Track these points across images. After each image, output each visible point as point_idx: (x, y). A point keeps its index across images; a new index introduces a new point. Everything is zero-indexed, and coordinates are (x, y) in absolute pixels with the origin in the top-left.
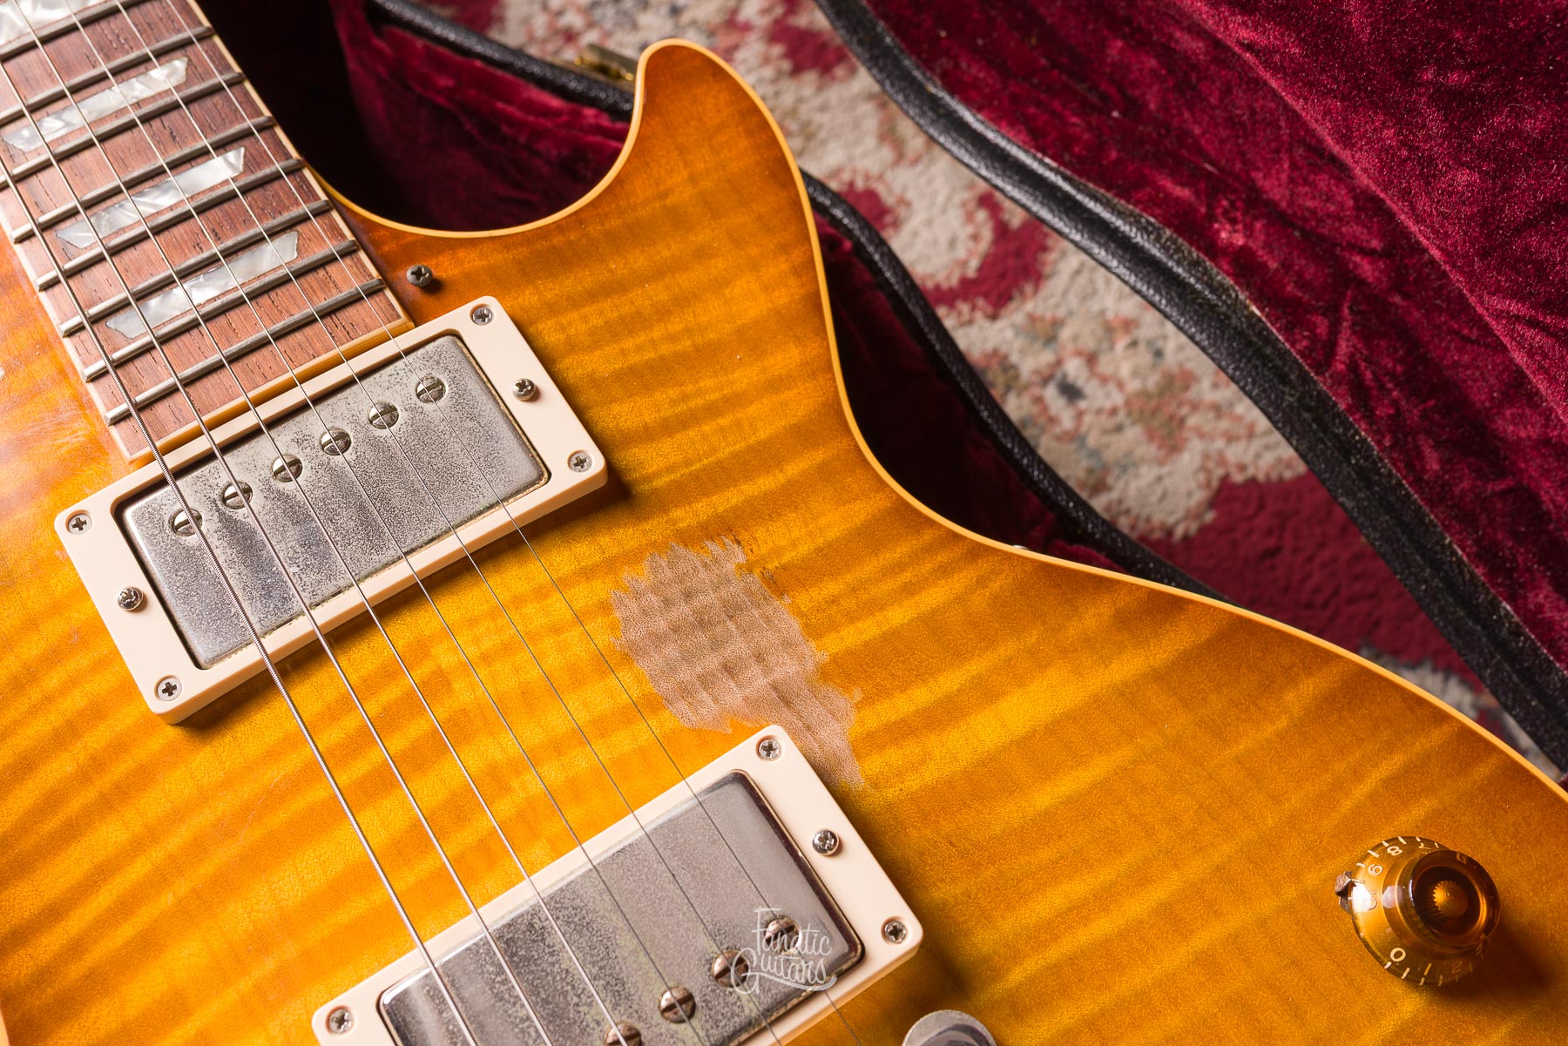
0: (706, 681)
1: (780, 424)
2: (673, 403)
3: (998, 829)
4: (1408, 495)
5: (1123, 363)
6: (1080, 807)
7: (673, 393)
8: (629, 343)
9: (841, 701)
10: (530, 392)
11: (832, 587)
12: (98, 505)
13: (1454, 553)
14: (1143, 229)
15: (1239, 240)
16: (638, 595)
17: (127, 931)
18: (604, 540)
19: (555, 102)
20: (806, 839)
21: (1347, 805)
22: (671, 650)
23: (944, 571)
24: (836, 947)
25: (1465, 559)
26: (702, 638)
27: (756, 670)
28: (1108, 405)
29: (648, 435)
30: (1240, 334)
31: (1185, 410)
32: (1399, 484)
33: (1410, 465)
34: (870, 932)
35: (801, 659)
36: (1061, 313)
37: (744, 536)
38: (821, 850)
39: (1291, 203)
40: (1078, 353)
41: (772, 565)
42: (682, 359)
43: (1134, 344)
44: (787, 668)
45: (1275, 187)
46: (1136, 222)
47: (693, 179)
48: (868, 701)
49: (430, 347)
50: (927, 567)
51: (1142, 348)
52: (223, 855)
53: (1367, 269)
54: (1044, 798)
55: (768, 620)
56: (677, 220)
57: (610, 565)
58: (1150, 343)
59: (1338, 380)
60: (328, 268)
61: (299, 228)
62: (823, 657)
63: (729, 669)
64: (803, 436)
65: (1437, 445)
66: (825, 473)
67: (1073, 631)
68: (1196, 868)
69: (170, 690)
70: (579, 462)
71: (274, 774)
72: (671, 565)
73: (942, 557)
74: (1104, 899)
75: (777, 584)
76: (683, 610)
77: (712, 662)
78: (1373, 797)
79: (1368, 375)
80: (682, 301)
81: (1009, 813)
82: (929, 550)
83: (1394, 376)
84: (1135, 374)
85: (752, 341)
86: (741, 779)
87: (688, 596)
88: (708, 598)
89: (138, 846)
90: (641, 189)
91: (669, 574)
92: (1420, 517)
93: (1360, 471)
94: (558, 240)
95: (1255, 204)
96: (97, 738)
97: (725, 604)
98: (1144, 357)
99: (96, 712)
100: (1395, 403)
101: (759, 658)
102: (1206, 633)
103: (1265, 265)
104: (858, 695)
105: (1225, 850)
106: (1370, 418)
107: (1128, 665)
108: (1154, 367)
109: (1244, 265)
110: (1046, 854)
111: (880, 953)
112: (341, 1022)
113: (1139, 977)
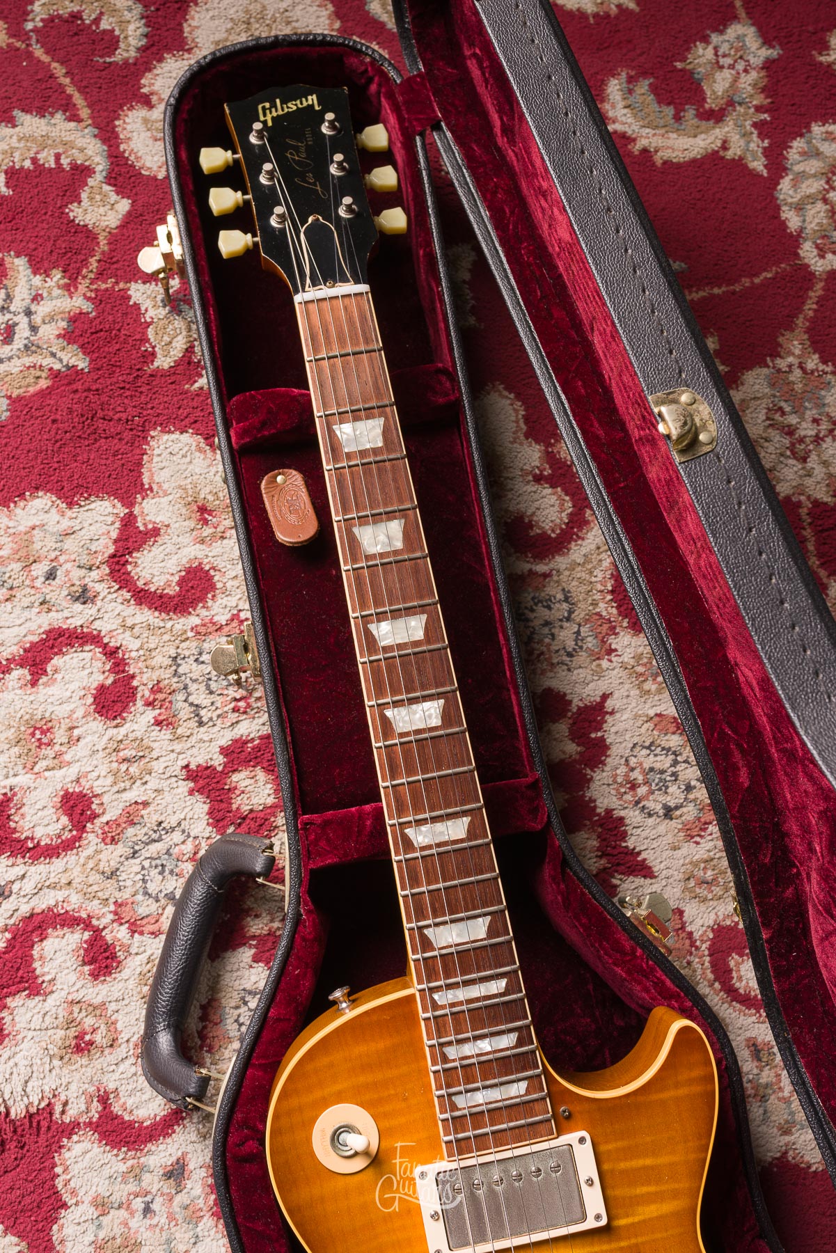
70: (598, 1218)
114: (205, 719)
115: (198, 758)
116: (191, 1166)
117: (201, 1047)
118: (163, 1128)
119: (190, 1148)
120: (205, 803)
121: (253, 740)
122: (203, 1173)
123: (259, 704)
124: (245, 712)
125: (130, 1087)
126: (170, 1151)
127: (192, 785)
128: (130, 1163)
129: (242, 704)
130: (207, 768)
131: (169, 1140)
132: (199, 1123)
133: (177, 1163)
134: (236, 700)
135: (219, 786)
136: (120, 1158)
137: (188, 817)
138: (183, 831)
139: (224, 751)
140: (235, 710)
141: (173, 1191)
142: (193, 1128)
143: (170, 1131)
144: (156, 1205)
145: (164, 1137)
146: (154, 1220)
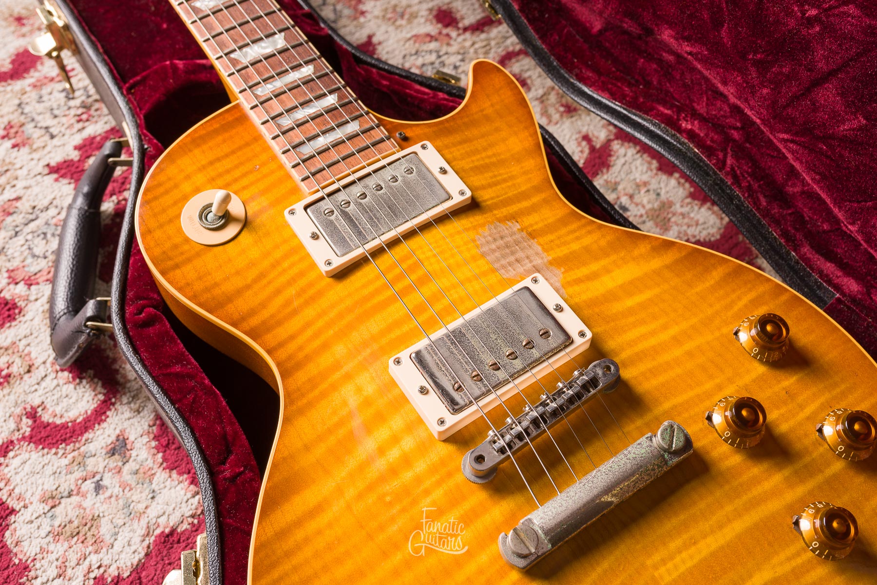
0: (510, 264)
1: (529, 185)
2: (491, 178)
3: (614, 311)
4: (755, 214)
5: (645, 199)
6: (642, 306)
7: (490, 174)
8: (474, 158)
9: (557, 272)
10: (444, 171)
11: (551, 237)
12: (299, 206)
13: (773, 234)
14: (654, 125)
15: (689, 127)
16: (485, 237)
17: (317, 343)
18: (471, 219)
19: (427, 90)
20: (551, 308)
21: (736, 308)
22: (497, 254)
23: (590, 232)
24: (563, 337)
25: (777, 237)
26: (507, 251)
27: (527, 261)
28: (639, 213)
29: (483, 188)
30: (691, 159)
31: (670, 215)
32: (751, 210)
33: (755, 203)
34: (574, 334)
35: (542, 258)
36: (618, 180)
37: (519, 220)
38: (556, 310)
39: (707, 113)
40: (626, 195)
41: (530, 230)
42: (493, 164)
43: (648, 191)
44: (538, 261)
45: (701, 108)
46: (651, 122)
47: (492, 105)
48: (566, 272)
49: (408, 157)
50: (584, 231)
51: (651, 192)
52: (349, 318)
53: (736, 135)
54: (630, 302)
55: (530, 246)
56: (488, 118)
57: (475, 228)
58: (654, 190)
59: (727, 174)
60: (371, 132)
61: (359, 119)
62: (550, 258)
63: (517, 261)
64: (537, 189)
65: (765, 196)
66: (546, 201)
67: (636, 252)
68: (684, 325)
69: (329, 264)
70: (462, 193)
71: (366, 292)
72: (495, 228)
73: (589, 228)
74: (653, 333)
75: (532, 235)
76: (500, 242)
77: (512, 259)
78: (746, 306)
79: (738, 172)
80: (491, 145)
81: (617, 307)
82: (584, 226)
83: (747, 173)
84: (649, 202)
85: (517, 159)
86: (527, 288)
87: (502, 238)
88: (509, 239)
89: (319, 316)
90: (474, 108)
91: (495, 231)
92: (759, 221)
93: (737, 206)
94: (447, 125)
95: (694, 115)
96: (302, 282)
97: (515, 241)
98: (653, 196)
99: (302, 274)
100: (748, 182)
101: (528, 257)
102: (684, 254)
103: (699, 135)
104: (563, 270)
105: (694, 320)
106: (740, 187)
107: (656, 263)
108: (657, 199)
109: (691, 135)
110: (631, 319)
111: (578, 341)
112: (398, 362)
113: (666, 357)
114: (55, 133)
115: (56, 158)
116: (132, 438)
118: (98, 416)
119: (126, 424)
120: (70, 183)
121: (100, 135)
122: (145, 439)
123: (98, 112)
124: (87, 120)
125: (55, 397)
126: (107, 432)
127: (55, 176)
128: (70, 457)
129: (84, 117)
130: (65, 162)
131: (104, 425)
132: (129, 403)
133: (118, 440)
134: (79, 116)
135: (80, 169)
136: (59, 455)
137: (58, 197)
138: (56, 207)
139: (77, 148)
140: (79, 121)
141: (120, 464)
142: (125, 408)
143: (103, 418)
144: (105, 482)
145: (99, 424)
146: (108, 494)
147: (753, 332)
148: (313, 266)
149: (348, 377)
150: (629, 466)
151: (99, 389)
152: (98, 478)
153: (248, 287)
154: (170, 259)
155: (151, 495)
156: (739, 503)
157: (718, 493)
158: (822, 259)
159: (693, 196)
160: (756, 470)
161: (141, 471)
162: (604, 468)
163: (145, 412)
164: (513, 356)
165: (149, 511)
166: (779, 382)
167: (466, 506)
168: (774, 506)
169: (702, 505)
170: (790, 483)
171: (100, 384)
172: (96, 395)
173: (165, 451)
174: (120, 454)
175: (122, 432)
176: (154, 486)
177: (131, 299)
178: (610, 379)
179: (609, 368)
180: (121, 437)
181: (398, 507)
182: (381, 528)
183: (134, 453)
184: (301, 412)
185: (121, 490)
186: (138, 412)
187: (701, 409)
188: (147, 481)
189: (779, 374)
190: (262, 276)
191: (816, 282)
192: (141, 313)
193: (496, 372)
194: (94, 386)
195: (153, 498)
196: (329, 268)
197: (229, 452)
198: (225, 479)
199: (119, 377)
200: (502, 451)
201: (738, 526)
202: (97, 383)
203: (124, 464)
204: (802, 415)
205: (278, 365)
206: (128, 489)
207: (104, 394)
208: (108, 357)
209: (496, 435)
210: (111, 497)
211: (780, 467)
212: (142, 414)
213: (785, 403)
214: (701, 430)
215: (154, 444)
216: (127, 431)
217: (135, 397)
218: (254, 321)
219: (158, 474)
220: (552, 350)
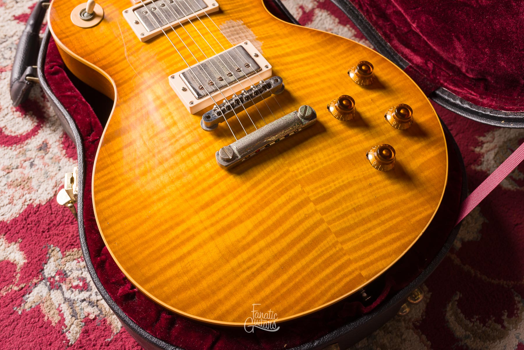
3: (287, 61)
4: (370, 24)
6: (302, 60)
9: (260, 42)
11: (259, 28)
12: (130, 10)
13: (378, 34)
16: (224, 26)
17: (135, 72)
18: (218, 18)
20: (253, 55)
22: (230, 34)
23: (280, 27)
24: (256, 67)
25: (381, 35)
26: (235, 32)
29: (226, 4)
32: (368, 22)
33: (370, 18)
34: (262, 66)
35: (253, 37)
37: (243, 20)
38: (255, 56)
41: (248, 24)
44: (250, 38)
50: (276, 26)
52: (152, 61)
54: (296, 58)
55: (247, 31)
57: (219, 22)
62: (257, 37)
63: (240, 37)
64: (255, 7)
65: (375, 15)
66: (258, 12)
67: (302, 36)
69: (143, 35)
70: (214, 5)
73: (280, 25)
74: (306, 71)
75: (249, 27)
76: (232, 29)
77: (237, 36)
81: (289, 59)
82: (277, 24)
83: (367, 3)
86: (241, 46)
87: (233, 27)
88: (237, 28)
89: (137, 60)
91: (230, 24)
92: (371, 27)
96: (130, 45)
97: (240, 28)
99: (130, 41)
100: (367, 8)
101: (245, 36)
104: (263, 42)
105: (328, 67)
106: (362, 10)
107: (313, 42)
110: (295, 65)
111: (264, 69)
112: (173, 78)
113: (311, 81)
115: (18, 13)
116: (50, 143)
117: (44, 100)
118: (34, 132)
119: (48, 136)
122: (57, 143)
125: (12, 124)
126: (38, 140)
127: (18, 21)
128: (18, 150)
130: (23, 14)
131: (36, 137)
132: (50, 127)
133: (43, 144)
136: (13, 150)
139: (30, 8)
141: (44, 154)
142: (48, 129)
143: (36, 133)
144: (36, 162)
145: (34, 136)
146: (37, 167)
147: (356, 71)
148: (136, 37)
149: (149, 87)
150: (282, 122)
151: (35, 120)
152: (32, 160)
153: (103, 47)
154: (64, 33)
155: (59, 169)
156: (339, 146)
157: (330, 141)
158: (404, 47)
159: (356, 36)
160: (351, 132)
161: (54, 158)
162: (270, 124)
163: (58, 131)
164: (230, 75)
165: (57, 176)
166: (368, 95)
167: (202, 143)
168: (358, 148)
169: (321, 146)
170: (367, 139)
171: (35, 118)
172: (33, 123)
173: (67, 150)
174: (44, 150)
175: (46, 140)
176: (60, 165)
177: (48, 62)
178: (277, 84)
179: (277, 81)
180: (45, 143)
181: (169, 143)
182: (159, 152)
183: (51, 150)
184: (125, 102)
185: (43, 166)
186: (54, 131)
187: (326, 105)
188: (57, 162)
189: (369, 92)
190: (110, 42)
191: (400, 58)
192: (52, 68)
193: (221, 82)
194: (32, 119)
195: (59, 170)
196: (143, 37)
197: (92, 131)
198: (89, 142)
199: (45, 115)
200: (219, 114)
201: (339, 156)
202: (34, 118)
203: (46, 154)
204: (378, 111)
205: (115, 82)
206: (47, 166)
207: (37, 123)
208: (40, 106)
209: (217, 107)
210: (38, 169)
211: (363, 132)
212: (56, 132)
213: (370, 104)
214: (325, 114)
215: (62, 146)
216: (48, 140)
217: (53, 125)
218: (104, 62)
219: (63, 159)
220: (250, 73)
